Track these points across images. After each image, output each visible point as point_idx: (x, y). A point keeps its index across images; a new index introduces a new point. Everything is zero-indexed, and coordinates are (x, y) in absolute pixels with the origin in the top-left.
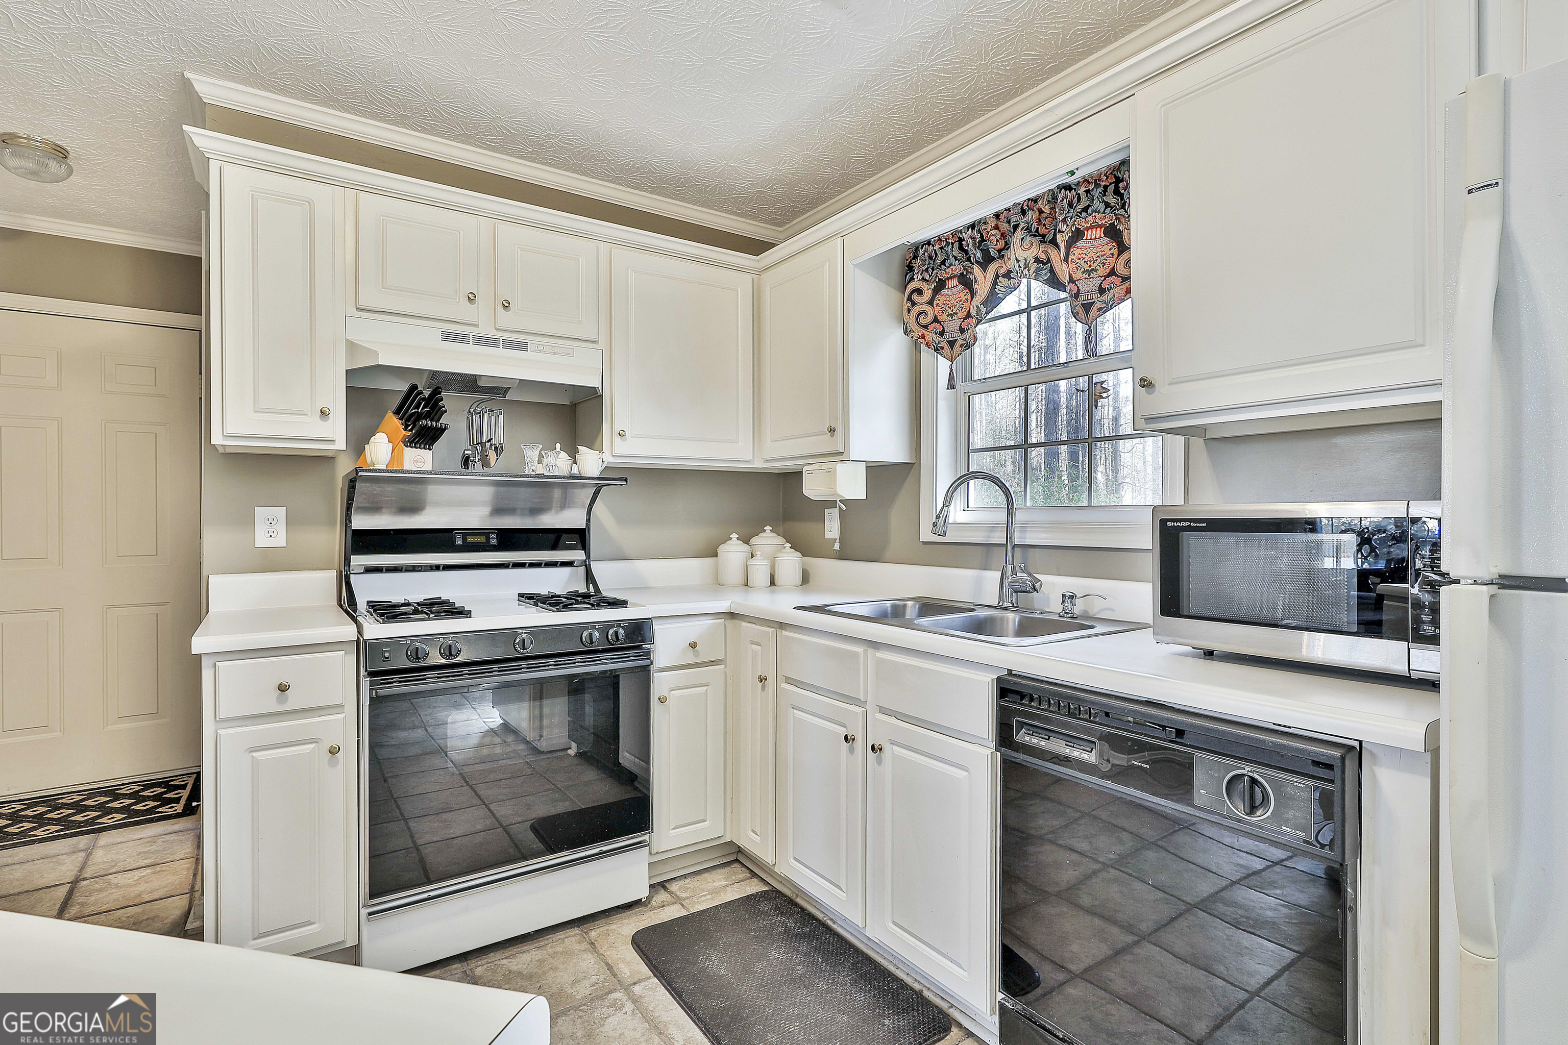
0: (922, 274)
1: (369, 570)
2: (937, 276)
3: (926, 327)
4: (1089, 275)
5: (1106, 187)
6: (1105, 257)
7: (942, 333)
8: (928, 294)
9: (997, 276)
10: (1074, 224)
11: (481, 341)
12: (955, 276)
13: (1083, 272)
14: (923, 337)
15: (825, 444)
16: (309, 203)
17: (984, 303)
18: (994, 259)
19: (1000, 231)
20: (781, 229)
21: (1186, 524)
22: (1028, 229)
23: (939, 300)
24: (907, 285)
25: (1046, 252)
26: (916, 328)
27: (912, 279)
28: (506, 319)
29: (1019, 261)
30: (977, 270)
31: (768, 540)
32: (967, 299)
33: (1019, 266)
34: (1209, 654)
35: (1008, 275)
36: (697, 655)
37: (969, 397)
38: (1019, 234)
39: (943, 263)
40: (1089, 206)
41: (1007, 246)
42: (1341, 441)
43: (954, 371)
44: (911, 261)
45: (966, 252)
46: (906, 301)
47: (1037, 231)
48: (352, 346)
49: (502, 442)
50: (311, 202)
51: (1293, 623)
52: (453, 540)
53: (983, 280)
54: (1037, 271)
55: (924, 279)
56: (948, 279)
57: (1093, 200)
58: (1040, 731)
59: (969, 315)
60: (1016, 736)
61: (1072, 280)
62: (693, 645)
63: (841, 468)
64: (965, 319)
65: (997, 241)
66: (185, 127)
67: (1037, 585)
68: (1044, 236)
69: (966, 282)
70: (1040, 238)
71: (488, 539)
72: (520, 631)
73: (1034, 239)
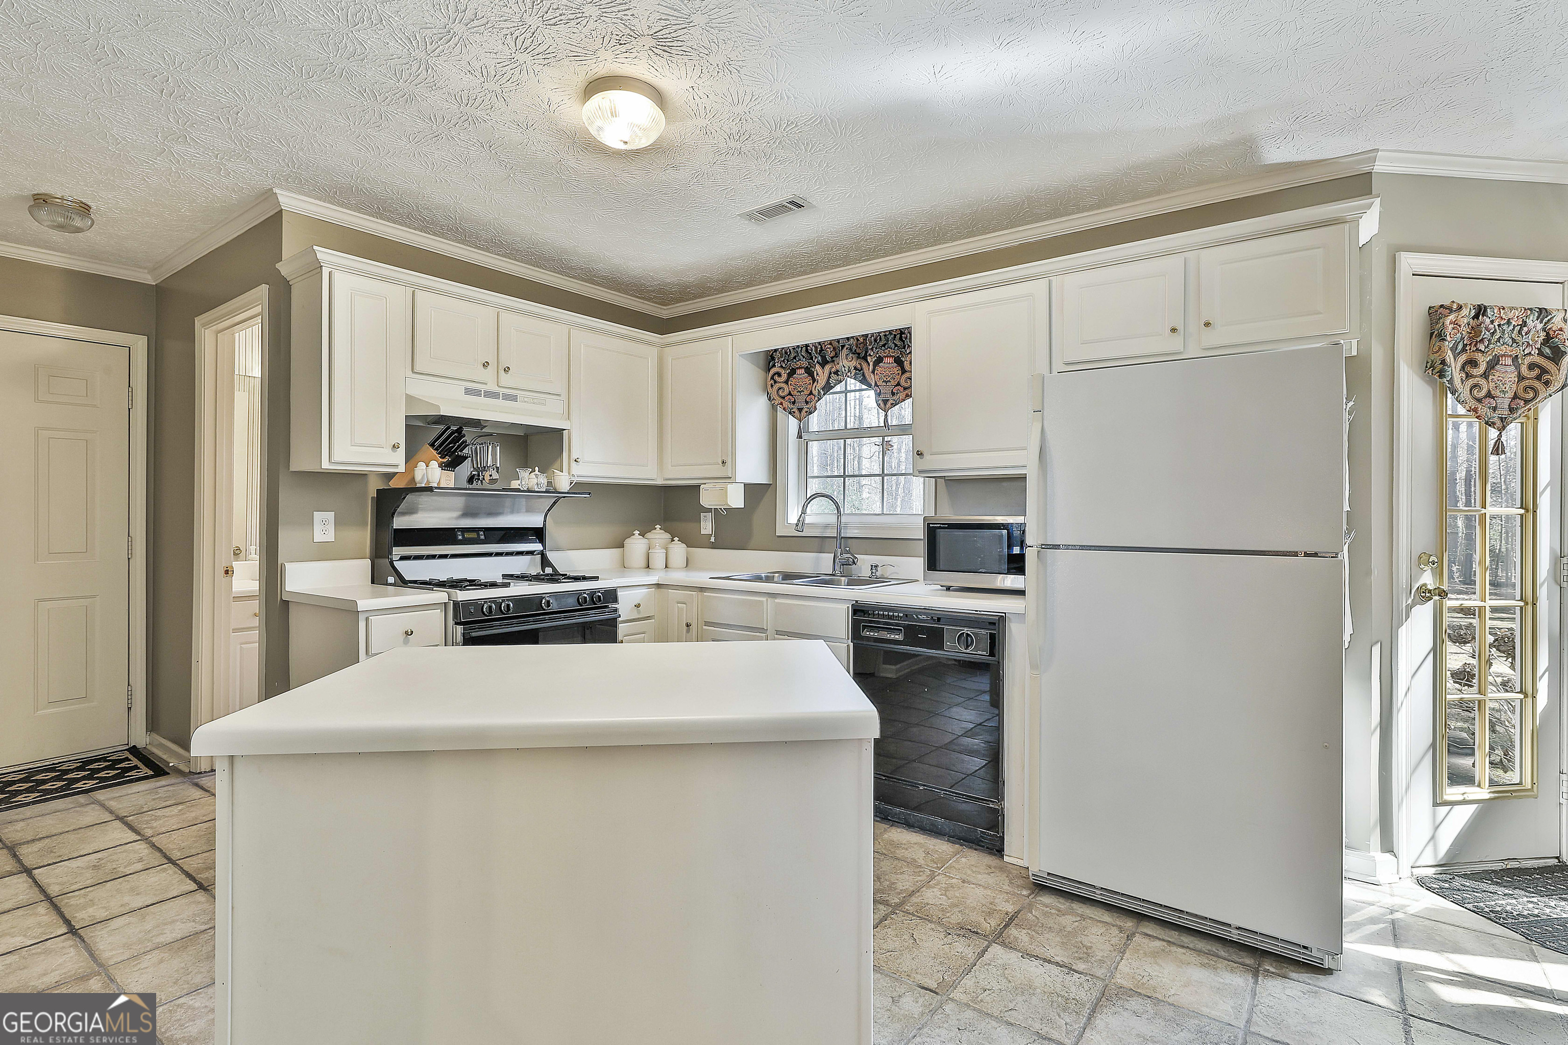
0: (780, 363)
1: (403, 558)
2: (791, 366)
3: (783, 398)
4: (886, 384)
5: (895, 335)
6: (895, 375)
7: (794, 403)
8: (784, 377)
9: (831, 373)
10: (878, 353)
11: (489, 394)
12: (802, 368)
13: (883, 382)
14: (781, 404)
15: (718, 471)
16: (386, 299)
17: (823, 389)
18: (829, 362)
19: (832, 346)
20: (665, 307)
21: (939, 525)
22: (851, 349)
23: (792, 381)
24: (771, 368)
25: (860, 364)
26: (776, 397)
27: (774, 366)
28: (505, 379)
29: (845, 367)
30: (818, 367)
31: (659, 535)
32: (810, 383)
33: (845, 370)
34: (948, 589)
35: (836, 373)
36: (639, 612)
37: (807, 442)
38: (845, 351)
39: (795, 358)
40: (886, 344)
41: (837, 355)
42: (1005, 484)
43: (801, 427)
44: (773, 353)
45: (810, 353)
46: (769, 379)
47: (855, 351)
48: (410, 399)
49: (499, 466)
50: (387, 297)
51: (984, 571)
52: (456, 536)
53: (822, 375)
54: (855, 374)
55: (781, 366)
56: (798, 368)
57: (888, 341)
58: (874, 629)
59: (811, 393)
60: (862, 632)
61: (876, 385)
62: (638, 606)
63: (730, 487)
64: (808, 395)
65: (831, 352)
66: (315, 247)
67: (856, 560)
68: (859, 354)
69: (809, 372)
70: (857, 355)
71: (478, 535)
72: (544, 595)
73: (853, 356)
